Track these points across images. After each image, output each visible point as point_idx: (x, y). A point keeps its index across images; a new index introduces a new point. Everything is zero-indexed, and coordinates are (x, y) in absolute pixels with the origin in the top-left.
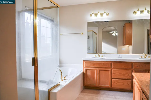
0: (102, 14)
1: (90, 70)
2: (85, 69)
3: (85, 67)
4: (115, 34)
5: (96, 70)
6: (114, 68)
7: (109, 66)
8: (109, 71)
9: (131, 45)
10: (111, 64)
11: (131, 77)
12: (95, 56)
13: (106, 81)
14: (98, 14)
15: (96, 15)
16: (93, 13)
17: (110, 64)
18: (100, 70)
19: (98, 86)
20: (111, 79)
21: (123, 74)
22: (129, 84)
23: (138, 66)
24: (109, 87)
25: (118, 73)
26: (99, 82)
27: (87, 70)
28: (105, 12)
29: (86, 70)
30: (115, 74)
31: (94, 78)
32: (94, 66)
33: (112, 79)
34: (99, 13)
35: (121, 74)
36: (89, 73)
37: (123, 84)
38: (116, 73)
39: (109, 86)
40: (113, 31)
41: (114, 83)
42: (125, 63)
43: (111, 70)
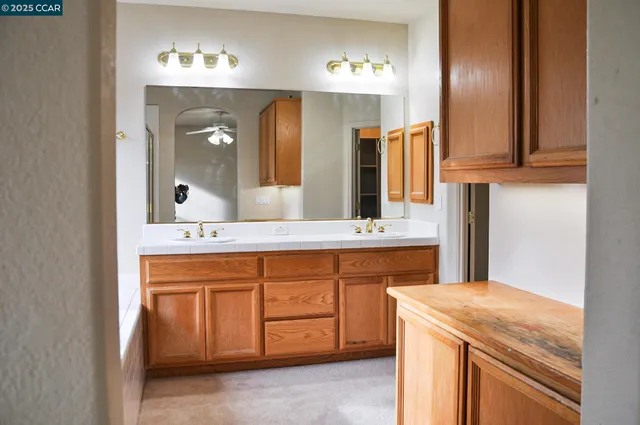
0: (210, 60)
1: (173, 296)
2: (149, 291)
3: (152, 284)
4: (218, 137)
5: (198, 295)
6: (271, 279)
7: (254, 272)
8: (251, 290)
9: (297, 183)
10: (260, 262)
11: (332, 306)
12: (182, 235)
13: (239, 334)
14: (196, 56)
15: (185, 59)
16: (174, 51)
17: (255, 264)
18: (214, 292)
19: (210, 358)
20: (263, 321)
21: (302, 297)
22: (327, 331)
23: (353, 265)
24: (254, 357)
25: (287, 297)
26: (215, 343)
27: (161, 298)
28: (224, 52)
29: (156, 297)
30: (274, 300)
31: (190, 328)
32: (188, 278)
33: (266, 323)
34: (199, 52)
35: (297, 298)
36: (168, 309)
37: (307, 336)
38: (279, 297)
39: (253, 350)
40: (212, 126)
41: (275, 337)
42: (311, 256)
43: (262, 287)
